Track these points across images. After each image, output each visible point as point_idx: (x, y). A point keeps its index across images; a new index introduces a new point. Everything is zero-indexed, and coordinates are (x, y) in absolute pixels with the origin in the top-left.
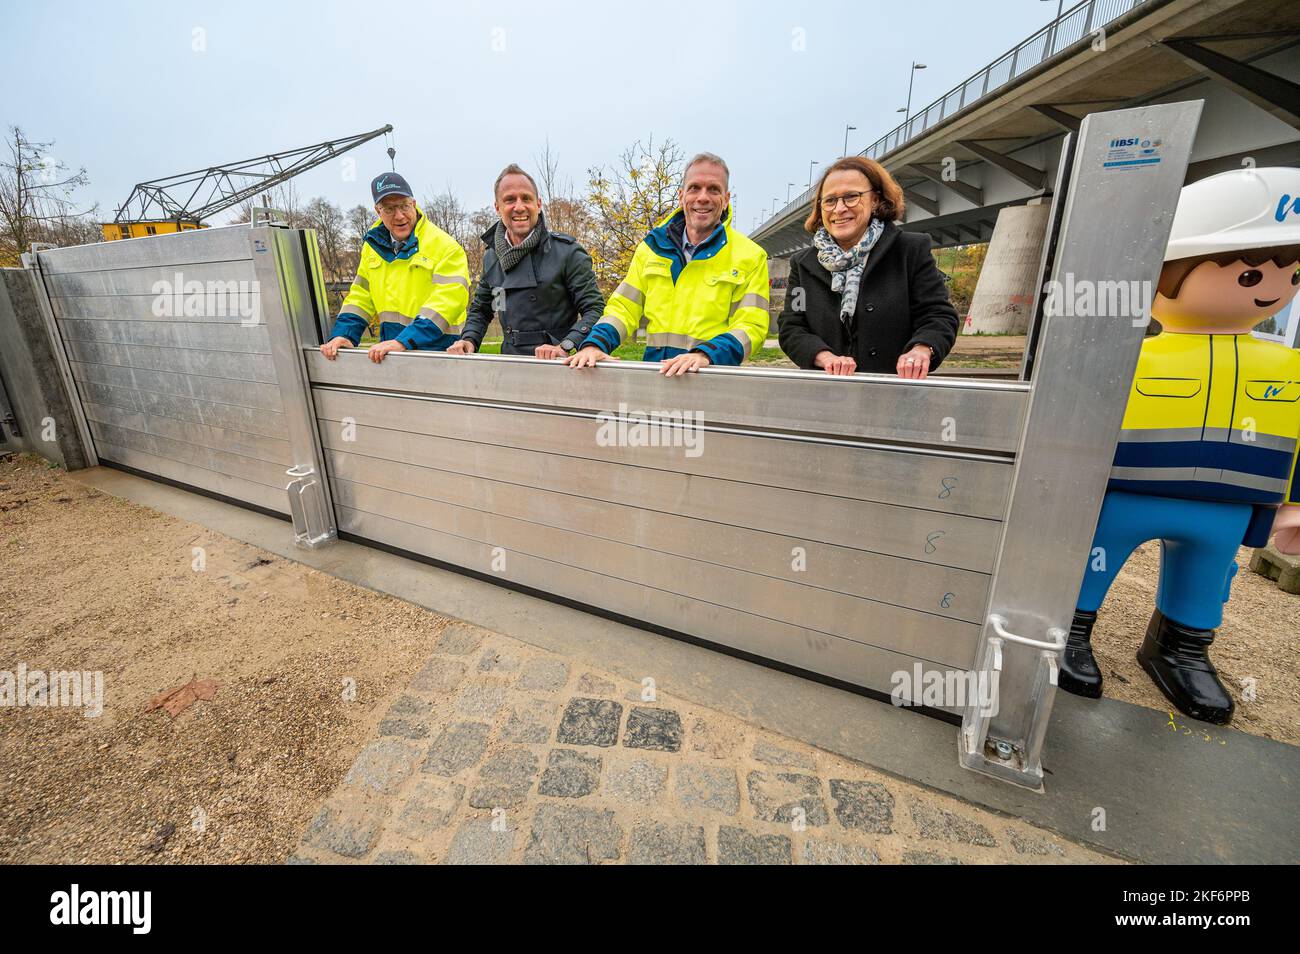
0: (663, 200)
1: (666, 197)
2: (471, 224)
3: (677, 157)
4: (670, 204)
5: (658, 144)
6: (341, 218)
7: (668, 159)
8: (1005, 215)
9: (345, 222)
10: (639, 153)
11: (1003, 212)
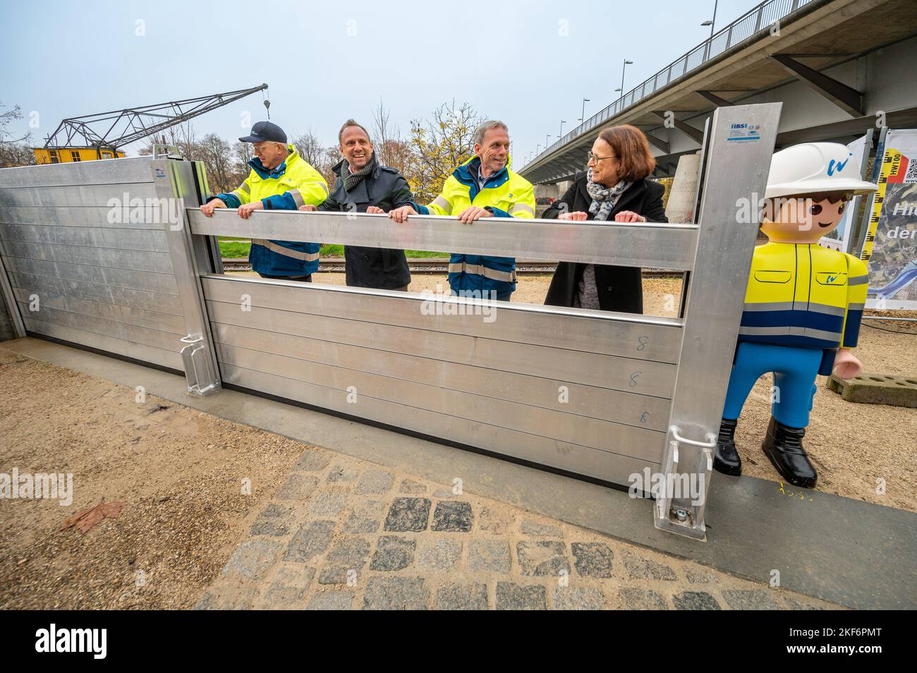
0: (463, 144)
1: (465, 142)
2: (327, 156)
3: (472, 115)
4: (467, 146)
5: (459, 105)
6: (229, 149)
7: (466, 116)
8: (684, 160)
9: (232, 152)
10: (445, 111)
11: (682, 158)
